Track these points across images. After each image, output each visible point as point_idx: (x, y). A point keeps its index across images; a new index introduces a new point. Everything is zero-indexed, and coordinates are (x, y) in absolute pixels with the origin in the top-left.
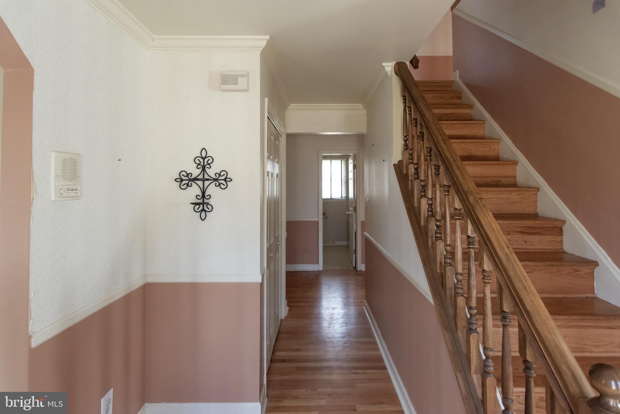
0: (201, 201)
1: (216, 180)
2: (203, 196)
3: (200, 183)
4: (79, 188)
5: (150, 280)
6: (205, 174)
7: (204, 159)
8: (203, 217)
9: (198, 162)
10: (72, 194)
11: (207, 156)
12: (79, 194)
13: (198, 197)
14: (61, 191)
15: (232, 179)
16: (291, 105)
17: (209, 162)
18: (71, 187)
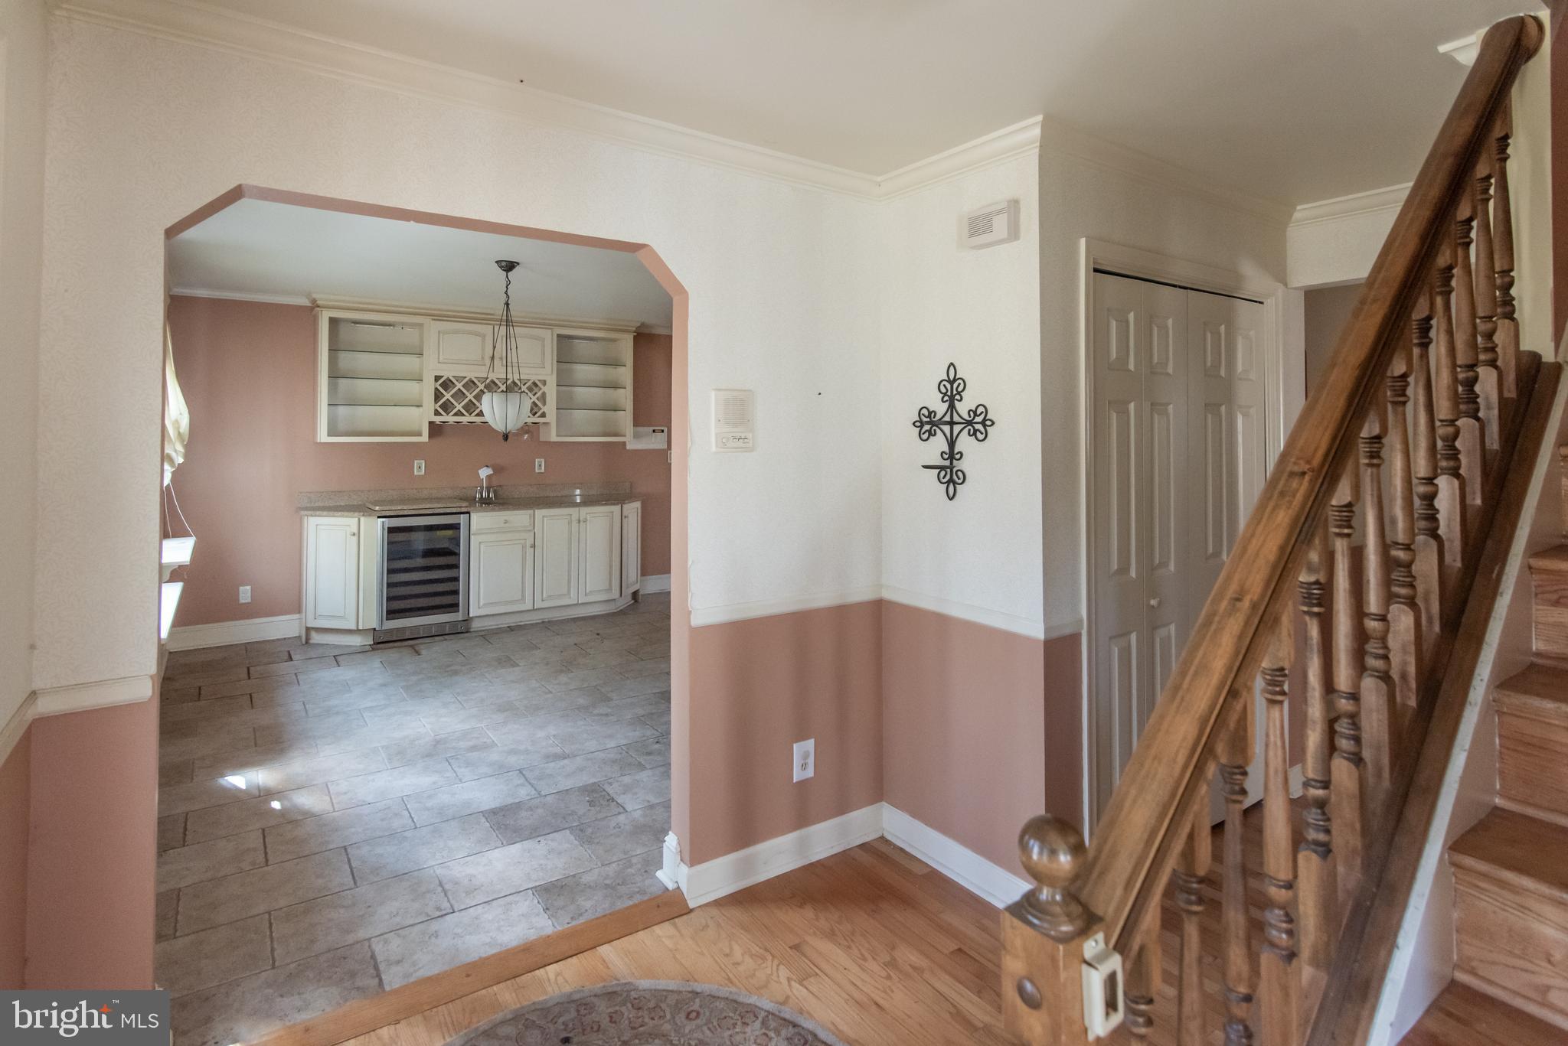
0: (947, 463)
1: (970, 423)
2: (952, 457)
3: (946, 429)
4: (750, 436)
5: (887, 595)
6: (955, 413)
7: (952, 383)
8: (951, 493)
9: (944, 390)
10: (740, 443)
11: (957, 377)
12: (751, 445)
13: (944, 455)
14: (724, 440)
15: (994, 420)
16: (1298, 208)
17: (960, 389)
18: (738, 435)
